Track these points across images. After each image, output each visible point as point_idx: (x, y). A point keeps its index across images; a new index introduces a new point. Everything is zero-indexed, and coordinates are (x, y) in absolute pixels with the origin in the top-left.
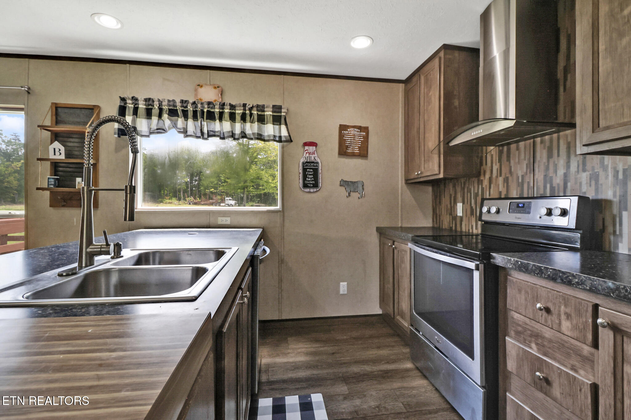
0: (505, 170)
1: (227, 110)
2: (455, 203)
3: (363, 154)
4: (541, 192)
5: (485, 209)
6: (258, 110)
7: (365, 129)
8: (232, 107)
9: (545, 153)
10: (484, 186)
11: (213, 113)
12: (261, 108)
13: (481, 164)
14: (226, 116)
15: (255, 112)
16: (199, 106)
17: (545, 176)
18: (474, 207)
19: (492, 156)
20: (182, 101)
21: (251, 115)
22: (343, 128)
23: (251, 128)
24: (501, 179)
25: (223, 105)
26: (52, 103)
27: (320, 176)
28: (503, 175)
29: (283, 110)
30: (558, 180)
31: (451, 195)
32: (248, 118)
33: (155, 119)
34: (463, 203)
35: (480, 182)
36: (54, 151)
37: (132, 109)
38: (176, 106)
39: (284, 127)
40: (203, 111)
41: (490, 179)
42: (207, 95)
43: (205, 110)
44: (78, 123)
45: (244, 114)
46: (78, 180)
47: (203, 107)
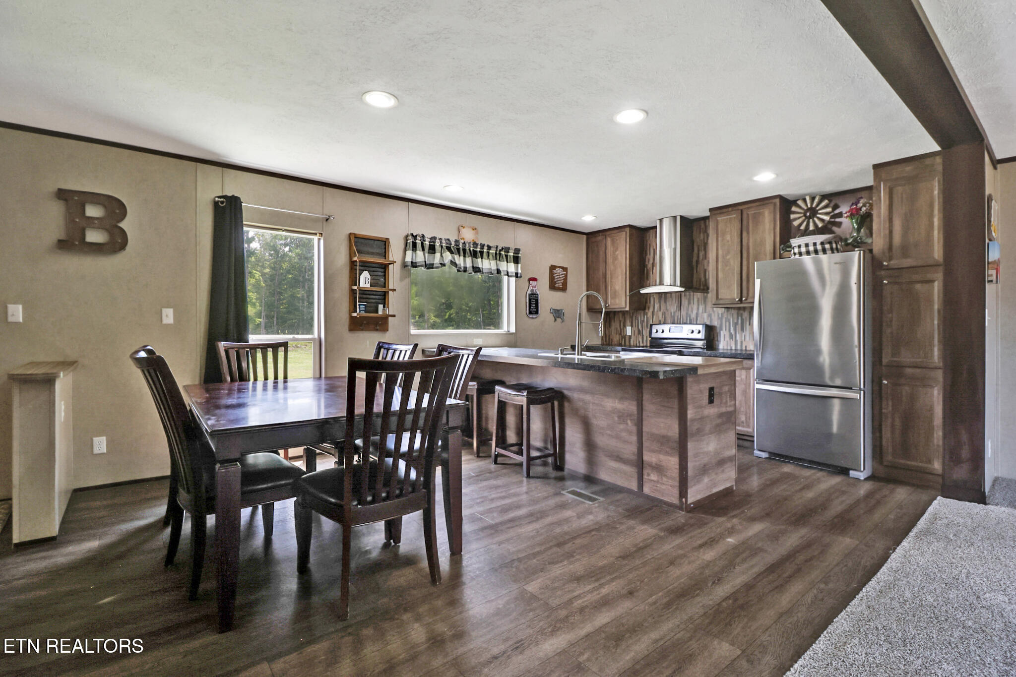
0: (663, 308)
1: (485, 250)
2: (625, 326)
3: (564, 289)
4: (685, 321)
5: (654, 331)
6: (505, 252)
7: (565, 269)
8: (489, 248)
9: (686, 302)
10: (648, 316)
11: (476, 251)
12: (507, 250)
13: (646, 302)
14: (485, 255)
15: (503, 253)
16: (467, 245)
17: (687, 313)
18: (641, 329)
19: (654, 299)
20: (456, 241)
21: (500, 254)
22: (553, 268)
23: (503, 266)
24: (660, 313)
25: (483, 246)
26: (351, 234)
27: (539, 304)
28: (662, 310)
29: (520, 252)
30: (693, 316)
31: (620, 321)
32: (498, 258)
33: (438, 255)
34: (632, 326)
35: (646, 314)
36: (365, 280)
37: (420, 245)
38: (451, 244)
39: (520, 265)
40: (470, 250)
41: (653, 313)
42: (468, 236)
43: (471, 249)
44: (373, 254)
45: (496, 253)
46: (381, 307)
47: (470, 247)
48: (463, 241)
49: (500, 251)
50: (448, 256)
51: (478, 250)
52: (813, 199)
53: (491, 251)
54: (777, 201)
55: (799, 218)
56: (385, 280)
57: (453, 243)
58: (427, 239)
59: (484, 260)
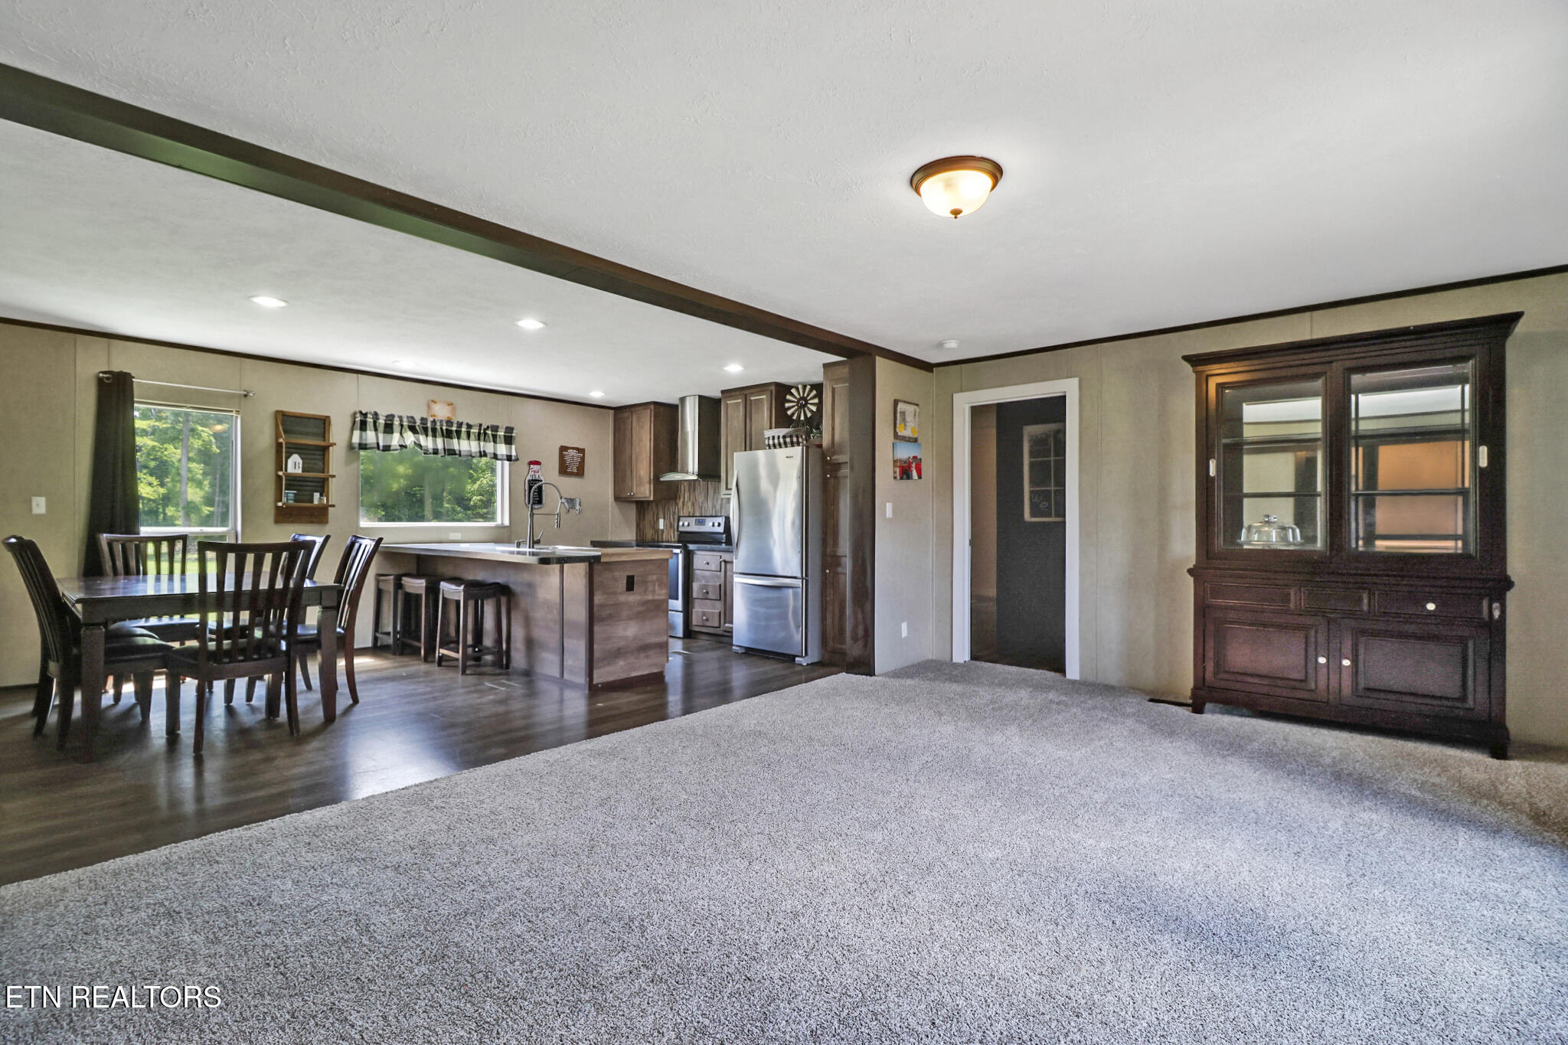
0: (691, 500)
1: (464, 429)
2: (658, 519)
3: (580, 473)
4: (711, 513)
5: (681, 523)
6: (492, 431)
7: (581, 451)
8: (469, 426)
10: (679, 509)
11: (451, 431)
12: (495, 428)
14: (464, 435)
15: (489, 432)
16: (438, 424)
17: (712, 504)
18: (673, 522)
20: (422, 419)
21: (485, 434)
22: (563, 449)
23: (489, 447)
24: (690, 504)
25: (460, 425)
26: (277, 412)
27: (543, 493)
29: (514, 431)
30: (716, 507)
31: (653, 513)
32: (482, 437)
33: (396, 436)
34: (664, 518)
35: (677, 504)
36: (295, 465)
37: (372, 424)
38: (415, 423)
39: (513, 447)
40: (441, 429)
41: (683, 502)
42: (441, 412)
43: (444, 428)
44: (307, 434)
45: (479, 433)
46: (317, 495)
47: (441, 425)
48: (432, 419)
49: (485, 430)
50: (410, 438)
51: (454, 429)
52: (804, 387)
53: (472, 430)
54: (773, 388)
55: (793, 407)
56: (324, 464)
57: (418, 422)
58: (380, 417)
59: (461, 441)
